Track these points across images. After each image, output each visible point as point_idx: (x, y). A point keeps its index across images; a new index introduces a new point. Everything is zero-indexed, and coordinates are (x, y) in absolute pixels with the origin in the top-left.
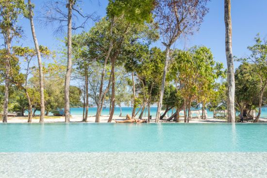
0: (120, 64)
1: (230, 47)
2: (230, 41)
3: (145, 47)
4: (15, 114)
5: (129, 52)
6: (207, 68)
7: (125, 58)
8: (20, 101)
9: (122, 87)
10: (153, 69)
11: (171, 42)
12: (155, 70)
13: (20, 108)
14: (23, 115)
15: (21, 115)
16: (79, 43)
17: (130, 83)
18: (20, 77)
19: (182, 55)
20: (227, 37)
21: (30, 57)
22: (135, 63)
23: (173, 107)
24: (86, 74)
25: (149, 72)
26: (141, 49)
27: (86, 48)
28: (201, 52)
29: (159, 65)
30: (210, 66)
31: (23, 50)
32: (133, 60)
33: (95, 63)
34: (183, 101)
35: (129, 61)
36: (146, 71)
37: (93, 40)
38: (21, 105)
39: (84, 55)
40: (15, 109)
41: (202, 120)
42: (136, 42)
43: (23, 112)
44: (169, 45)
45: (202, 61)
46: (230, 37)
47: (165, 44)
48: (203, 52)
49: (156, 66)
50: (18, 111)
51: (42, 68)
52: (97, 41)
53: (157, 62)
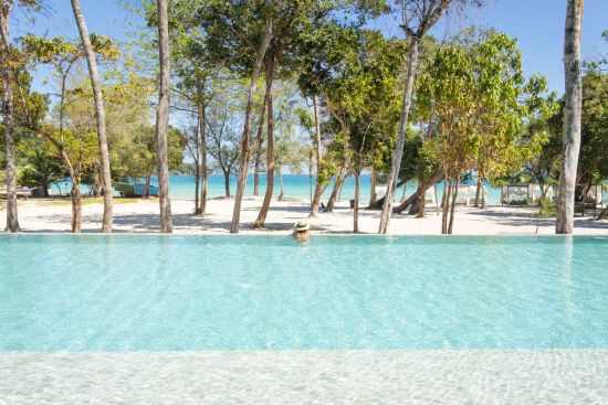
0: (286, 75)
1: (578, 43)
2: (578, 27)
3: (351, 33)
4: (27, 191)
5: (311, 45)
6: (505, 90)
7: (299, 62)
8: (38, 161)
9: (284, 127)
10: (370, 92)
11: (424, 25)
12: (374, 93)
13: (38, 178)
14: (46, 195)
15: (40, 193)
16: (180, 19)
17: (304, 121)
18: (33, 103)
19: (447, 58)
20: (571, 16)
21: (68, 64)
22: (323, 74)
23: (409, 178)
24: (200, 101)
25: (360, 100)
26: (341, 39)
27: (199, 34)
28: (494, 48)
29: (386, 81)
30: (513, 86)
31: (49, 47)
32: (318, 67)
33: (223, 72)
34: (435, 167)
35: (309, 70)
36: (353, 97)
37: (215, 11)
38: (39, 170)
39: (194, 51)
40: (25, 180)
41: (475, 210)
42: (328, 19)
43: (46, 188)
44: (420, 33)
45: (494, 71)
46: (579, 17)
47: (408, 31)
48: (499, 49)
49: (377, 84)
50: (35, 184)
51: (100, 95)
52: (226, 13)
53: (379, 72)
